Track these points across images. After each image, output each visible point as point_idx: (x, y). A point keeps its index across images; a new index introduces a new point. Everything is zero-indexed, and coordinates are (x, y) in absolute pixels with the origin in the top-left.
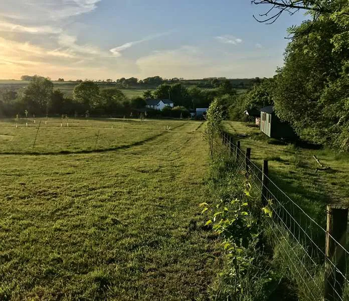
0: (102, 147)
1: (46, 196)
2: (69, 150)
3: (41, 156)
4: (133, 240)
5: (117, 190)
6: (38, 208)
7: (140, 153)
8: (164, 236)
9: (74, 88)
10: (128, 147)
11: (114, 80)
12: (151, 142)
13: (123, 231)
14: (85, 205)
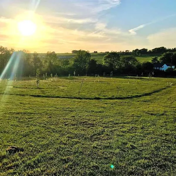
0: (122, 96)
1: (87, 125)
2: (100, 97)
3: (83, 100)
4: (146, 161)
5: (133, 125)
6: (83, 132)
7: (149, 101)
8: (170, 162)
9: (104, 57)
10: (140, 96)
11: (131, 51)
12: (157, 94)
13: (139, 154)
14: (111, 134)
